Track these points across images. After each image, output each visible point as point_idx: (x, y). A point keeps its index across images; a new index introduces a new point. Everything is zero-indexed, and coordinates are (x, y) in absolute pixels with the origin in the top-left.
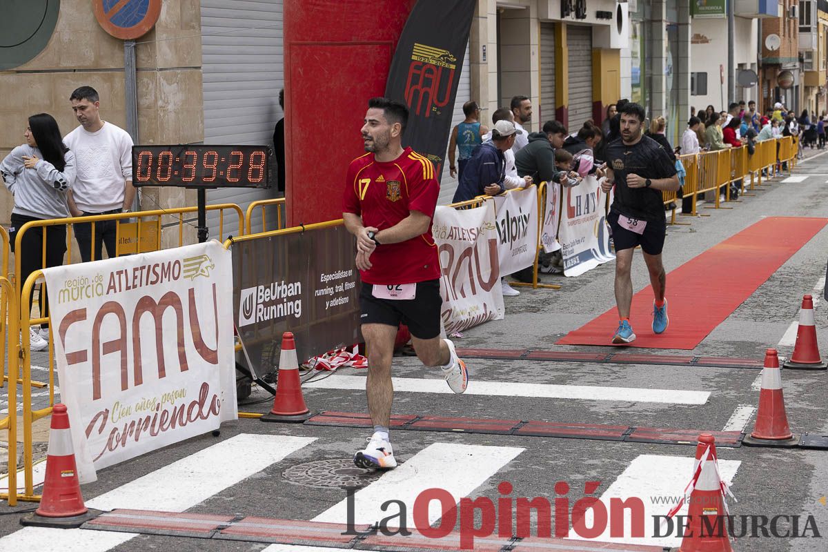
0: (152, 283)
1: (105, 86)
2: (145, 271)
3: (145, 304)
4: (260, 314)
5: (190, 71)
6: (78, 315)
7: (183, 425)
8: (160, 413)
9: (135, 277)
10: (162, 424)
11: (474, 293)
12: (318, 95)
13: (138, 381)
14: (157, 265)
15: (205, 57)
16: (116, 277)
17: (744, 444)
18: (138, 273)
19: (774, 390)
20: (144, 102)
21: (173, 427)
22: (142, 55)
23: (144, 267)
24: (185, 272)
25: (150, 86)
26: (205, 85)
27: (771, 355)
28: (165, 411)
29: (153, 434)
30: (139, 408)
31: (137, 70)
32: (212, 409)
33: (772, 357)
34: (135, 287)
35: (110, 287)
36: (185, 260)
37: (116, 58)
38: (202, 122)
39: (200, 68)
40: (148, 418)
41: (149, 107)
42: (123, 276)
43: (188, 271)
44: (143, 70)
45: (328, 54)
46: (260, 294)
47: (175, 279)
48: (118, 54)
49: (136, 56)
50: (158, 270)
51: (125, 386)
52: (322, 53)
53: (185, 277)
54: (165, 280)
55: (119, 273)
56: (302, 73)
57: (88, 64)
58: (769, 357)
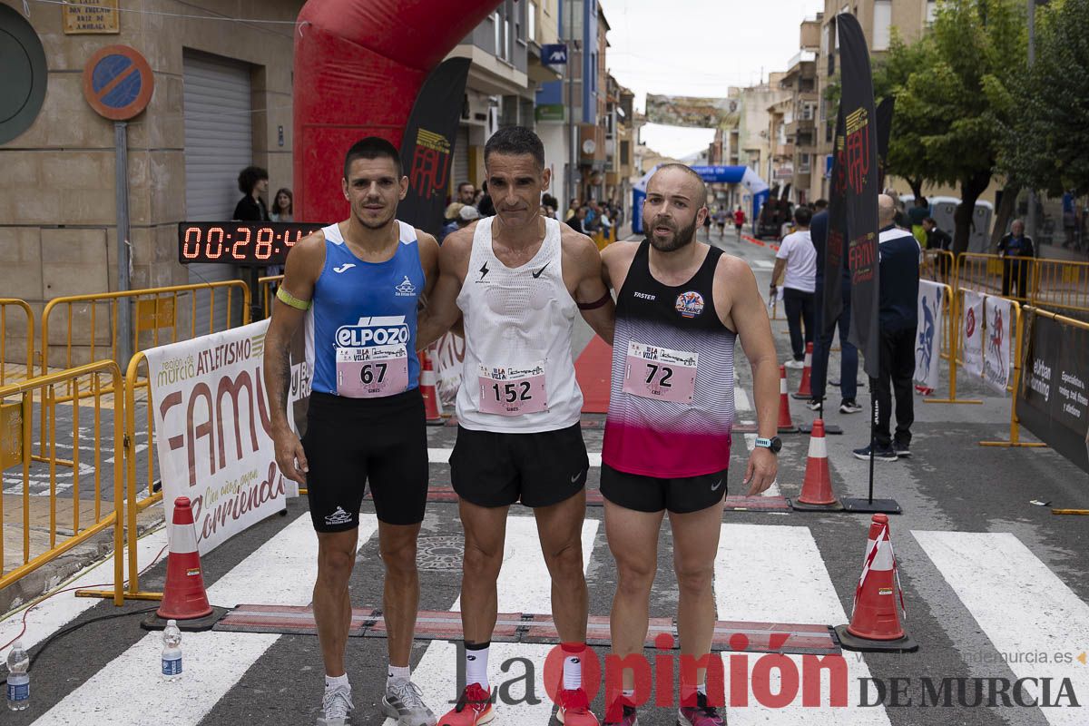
0: (230, 362)
1: (95, 165)
2: (223, 350)
3: (225, 384)
4: (303, 391)
5: (173, 153)
6: (174, 399)
7: (256, 506)
8: (240, 495)
9: (217, 357)
10: (242, 507)
11: (452, 364)
12: (332, 176)
13: (223, 465)
14: (233, 344)
15: (189, 140)
16: (203, 357)
17: (795, 509)
18: (219, 352)
19: (822, 459)
20: (135, 181)
21: (250, 509)
22: (133, 136)
23: (222, 347)
24: (254, 350)
25: (141, 165)
26: (187, 167)
27: (818, 425)
28: (244, 493)
29: (235, 517)
30: (224, 491)
31: (128, 149)
32: (280, 488)
33: (820, 427)
34: (217, 367)
35: (200, 368)
36: (254, 339)
37: (105, 138)
38: (185, 202)
39: (182, 150)
40: (231, 500)
41: (139, 186)
42: (208, 355)
43: (256, 349)
44: (134, 150)
45: (343, 137)
46: (304, 370)
47: (247, 357)
48: (108, 133)
49: (127, 136)
50: (234, 349)
51: (213, 471)
52: (337, 135)
53: (254, 355)
54: (239, 359)
55: (205, 353)
56: (315, 155)
57: (76, 143)
58: (816, 427)
